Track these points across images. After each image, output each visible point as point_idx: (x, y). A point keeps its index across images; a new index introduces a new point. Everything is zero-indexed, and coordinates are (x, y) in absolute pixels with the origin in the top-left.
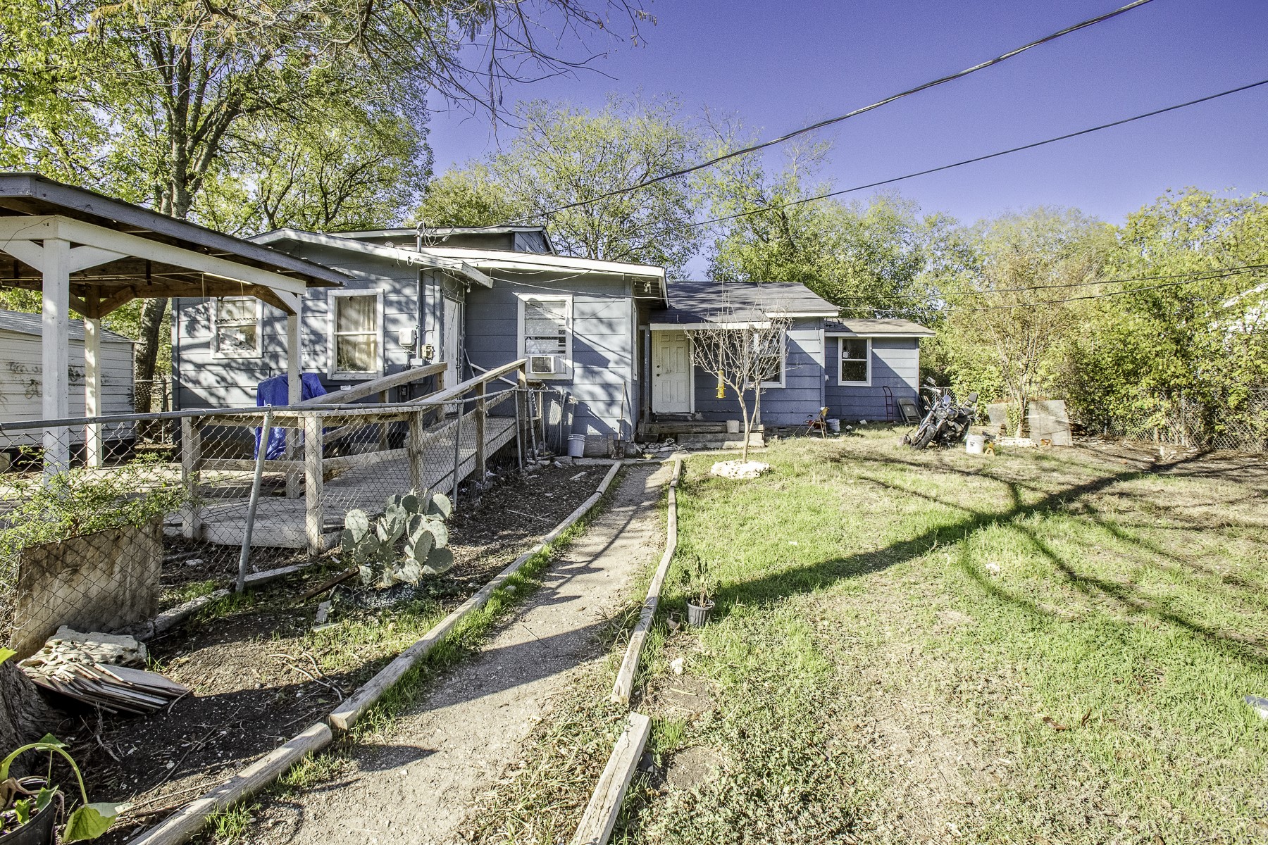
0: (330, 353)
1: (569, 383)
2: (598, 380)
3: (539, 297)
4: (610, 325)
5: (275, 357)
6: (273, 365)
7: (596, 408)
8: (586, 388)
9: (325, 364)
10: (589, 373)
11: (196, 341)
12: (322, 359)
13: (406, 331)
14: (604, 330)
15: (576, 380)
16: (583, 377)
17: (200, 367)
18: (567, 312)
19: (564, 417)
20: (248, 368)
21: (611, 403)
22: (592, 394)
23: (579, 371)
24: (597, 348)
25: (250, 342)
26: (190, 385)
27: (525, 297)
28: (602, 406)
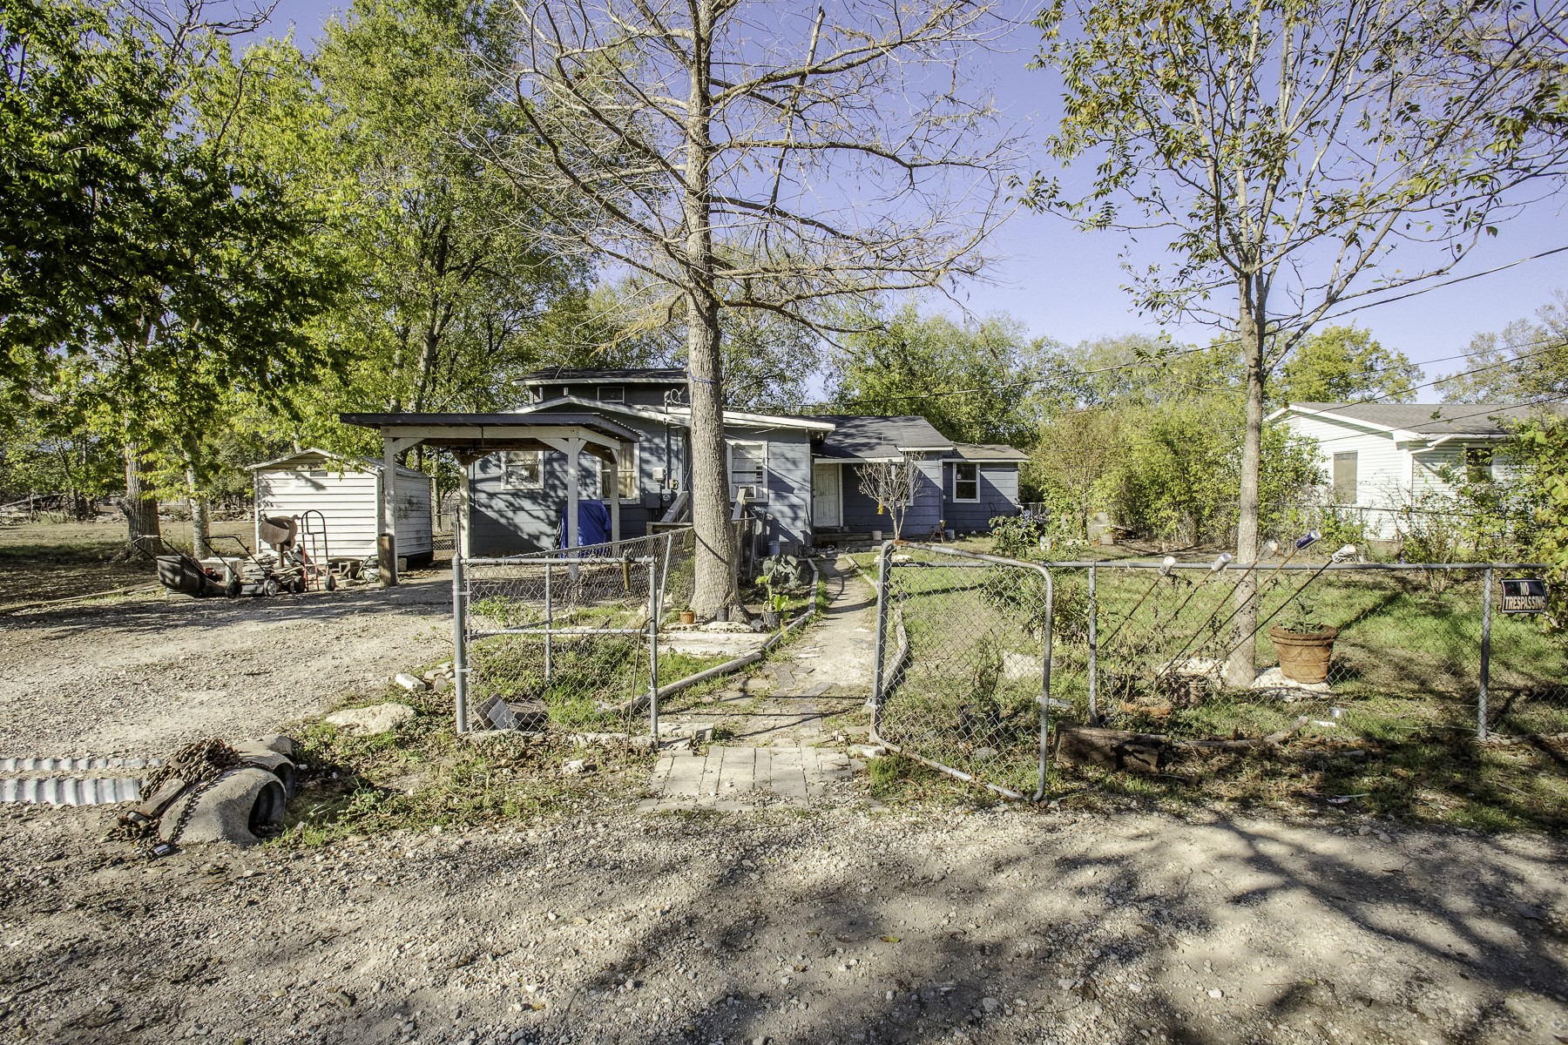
0: (599, 485)
1: (765, 505)
2: (786, 502)
3: (743, 443)
4: (794, 463)
5: (554, 488)
6: (552, 494)
7: (785, 523)
8: (777, 508)
9: (595, 493)
10: (779, 497)
11: (488, 476)
12: (592, 489)
13: (658, 470)
14: (790, 466)
15: (770, 503)
16: (776, 499)
17: (492, 496)
18: (763, 453)
19: (764, 529)
20: (532, 496)
21: (795, 518)
22: (781, 512)
23: (772, 496)
24: (786, 480)
25: (533, 477)
26: (483, 509)
27: (732, 443)
28: (789, 521)
